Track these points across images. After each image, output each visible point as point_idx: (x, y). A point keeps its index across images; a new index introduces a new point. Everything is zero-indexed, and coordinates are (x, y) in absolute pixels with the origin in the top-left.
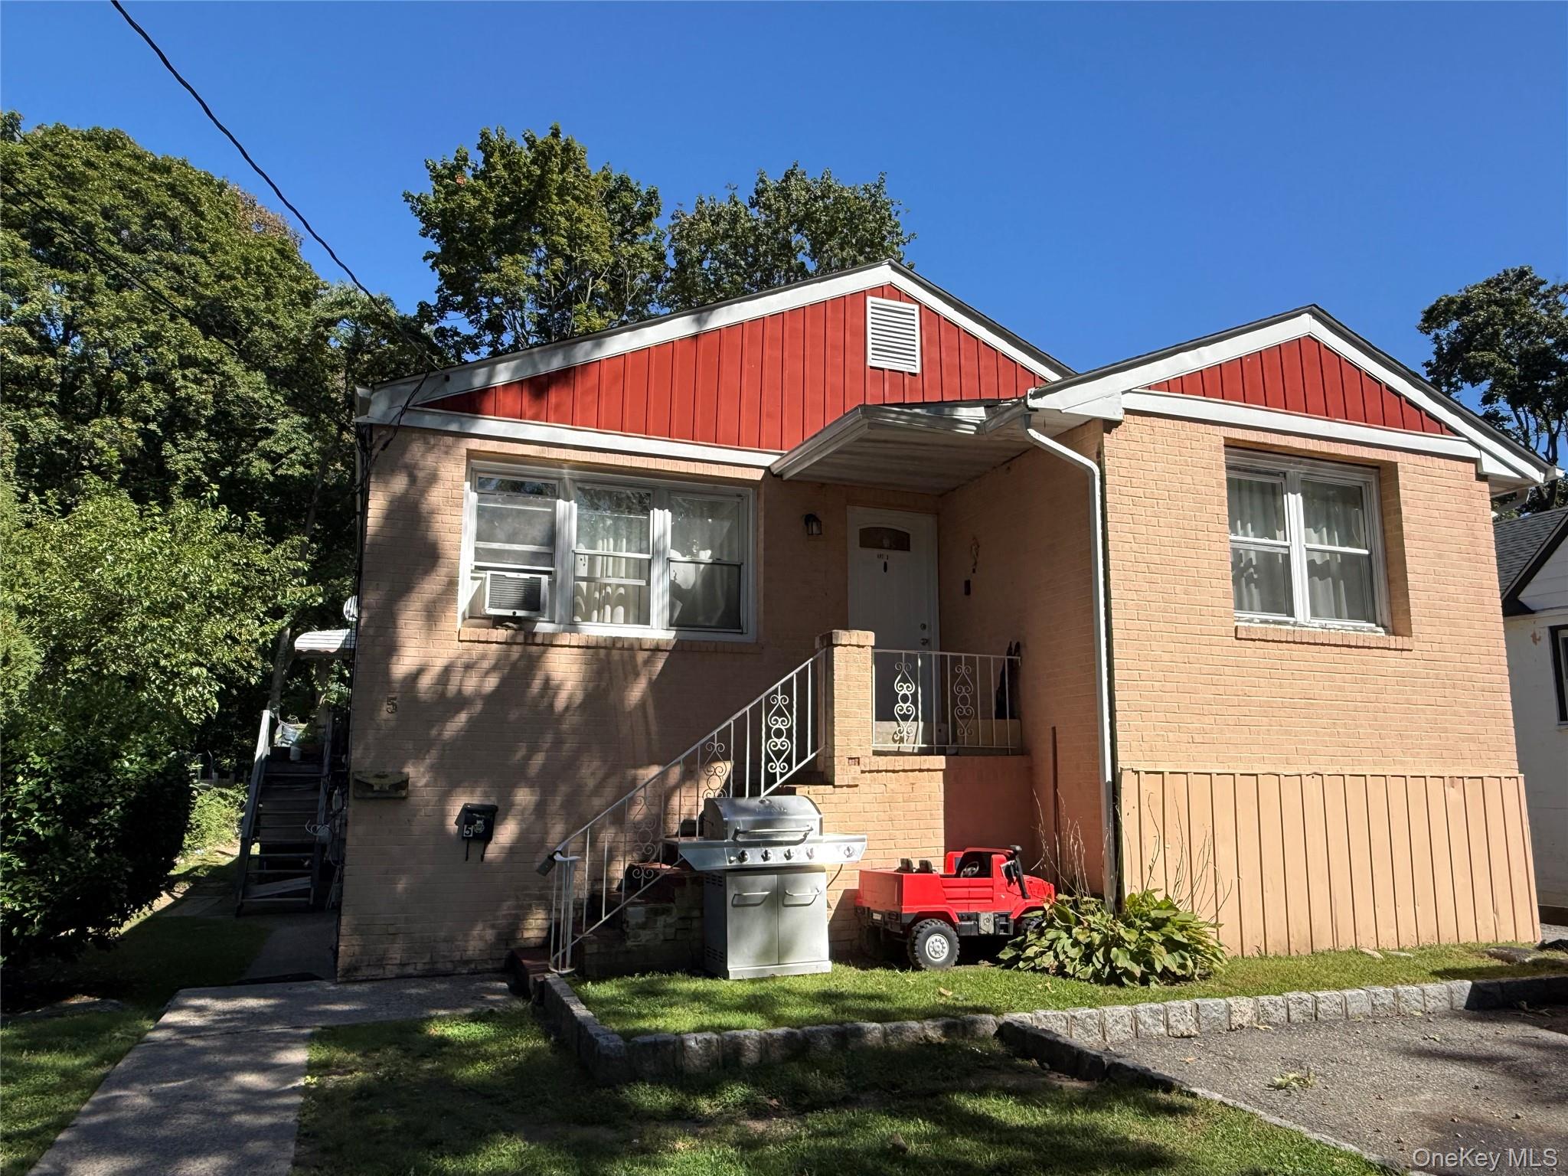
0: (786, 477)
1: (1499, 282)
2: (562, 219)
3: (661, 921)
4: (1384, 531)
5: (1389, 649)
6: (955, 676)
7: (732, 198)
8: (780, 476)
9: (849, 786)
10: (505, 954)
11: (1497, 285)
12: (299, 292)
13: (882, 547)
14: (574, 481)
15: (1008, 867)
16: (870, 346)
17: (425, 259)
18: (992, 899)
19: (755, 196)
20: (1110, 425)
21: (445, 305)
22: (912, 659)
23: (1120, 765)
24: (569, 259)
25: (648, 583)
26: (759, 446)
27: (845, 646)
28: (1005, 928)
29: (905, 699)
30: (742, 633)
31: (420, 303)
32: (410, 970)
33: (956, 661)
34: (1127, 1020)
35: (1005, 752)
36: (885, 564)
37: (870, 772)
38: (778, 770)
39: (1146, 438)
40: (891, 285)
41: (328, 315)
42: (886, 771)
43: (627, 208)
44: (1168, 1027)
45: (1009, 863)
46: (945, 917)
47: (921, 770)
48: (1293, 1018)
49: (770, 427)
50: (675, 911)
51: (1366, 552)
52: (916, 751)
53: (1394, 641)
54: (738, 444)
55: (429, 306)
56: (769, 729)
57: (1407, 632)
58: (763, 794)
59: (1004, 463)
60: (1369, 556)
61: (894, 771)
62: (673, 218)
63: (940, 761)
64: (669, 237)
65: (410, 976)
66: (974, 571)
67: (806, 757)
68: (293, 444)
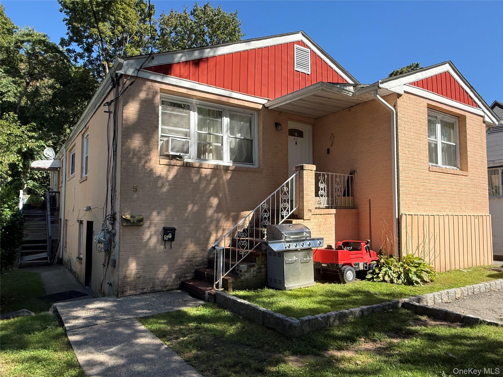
0: (270, 108)
1: (411, 67)
2: (121, 11)
3: (252, 269)
4: (460, 138)
5: (463, 175)
6: (336, 181)
7: (185, 11)
8: (267, 108)
9: (308, 220)
10: (179, 282)
11: (410, 68)
12: (6, 29)
13: (295, 136)
14: (197, 104)
15: (366, 247)
16: (295, 63)
17: (64, 21)
18: (362, 258)
19: (193, 11)
20: (399, 95)
21: (71, 39)
22: (324, 175)
23: (401, 212)
24: (123, 27)
25: (222, 145)
26: (261, 96)
27: (307, 170)
28: (366, 268)
29: (322, 189)
30: (253, 165)
31: (61, 38)
32: (145, 290)
33: (336, 176)
34: (432, 298)
35: (349, 208)
36: (296, 142)
37: (314, 215)
38: (285, 214)
39: (408, 101)
40: (302, 41)
41: (22, 39)
42: (319, 214)
43: (143, 10)
44: (442, 299)
45: (366, 246)
46: (350, 264)
47: (328, 214)
48: (469, 294)
49: (264, 89)
50: (256, 266)
51: (455, 144)
52: (324, 207)
53: (464, 173)
54: (254, 94)
55: (65, 40)
56: (282, 199)
57: (467, 170)
58: (280, 223)
59: (348, 108)
60: (455, 145)
61: (321, 215)
62: (161, 16)
63: (334, 211)
64: (159, 23)
65: (146, 293)
66: (332, 145)
67: (293, 209)
68: (9, 89)
